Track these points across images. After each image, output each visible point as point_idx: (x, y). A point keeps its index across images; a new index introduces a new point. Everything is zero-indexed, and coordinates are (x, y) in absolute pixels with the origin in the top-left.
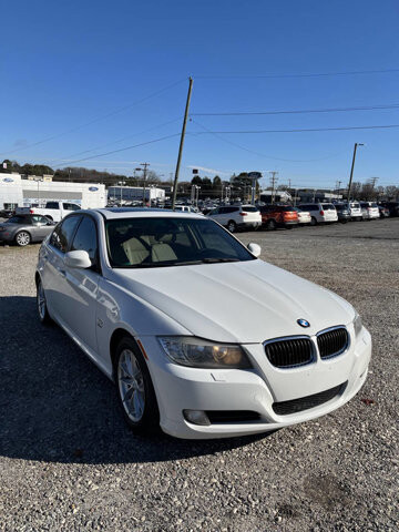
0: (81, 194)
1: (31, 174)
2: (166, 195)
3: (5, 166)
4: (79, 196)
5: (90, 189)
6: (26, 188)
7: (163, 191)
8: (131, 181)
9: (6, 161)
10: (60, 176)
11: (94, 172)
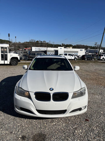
0: (78, 51)
1: (67, 47)
2: (104, 51)
3: (62, 45)
4: (77, 52)
5: (81, 50)
6: (65, 50)
7: (103, 50)
8: (94, 48)
9: (62, 44)
10: (74, 47)
11: (84, 46)
